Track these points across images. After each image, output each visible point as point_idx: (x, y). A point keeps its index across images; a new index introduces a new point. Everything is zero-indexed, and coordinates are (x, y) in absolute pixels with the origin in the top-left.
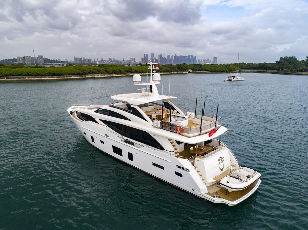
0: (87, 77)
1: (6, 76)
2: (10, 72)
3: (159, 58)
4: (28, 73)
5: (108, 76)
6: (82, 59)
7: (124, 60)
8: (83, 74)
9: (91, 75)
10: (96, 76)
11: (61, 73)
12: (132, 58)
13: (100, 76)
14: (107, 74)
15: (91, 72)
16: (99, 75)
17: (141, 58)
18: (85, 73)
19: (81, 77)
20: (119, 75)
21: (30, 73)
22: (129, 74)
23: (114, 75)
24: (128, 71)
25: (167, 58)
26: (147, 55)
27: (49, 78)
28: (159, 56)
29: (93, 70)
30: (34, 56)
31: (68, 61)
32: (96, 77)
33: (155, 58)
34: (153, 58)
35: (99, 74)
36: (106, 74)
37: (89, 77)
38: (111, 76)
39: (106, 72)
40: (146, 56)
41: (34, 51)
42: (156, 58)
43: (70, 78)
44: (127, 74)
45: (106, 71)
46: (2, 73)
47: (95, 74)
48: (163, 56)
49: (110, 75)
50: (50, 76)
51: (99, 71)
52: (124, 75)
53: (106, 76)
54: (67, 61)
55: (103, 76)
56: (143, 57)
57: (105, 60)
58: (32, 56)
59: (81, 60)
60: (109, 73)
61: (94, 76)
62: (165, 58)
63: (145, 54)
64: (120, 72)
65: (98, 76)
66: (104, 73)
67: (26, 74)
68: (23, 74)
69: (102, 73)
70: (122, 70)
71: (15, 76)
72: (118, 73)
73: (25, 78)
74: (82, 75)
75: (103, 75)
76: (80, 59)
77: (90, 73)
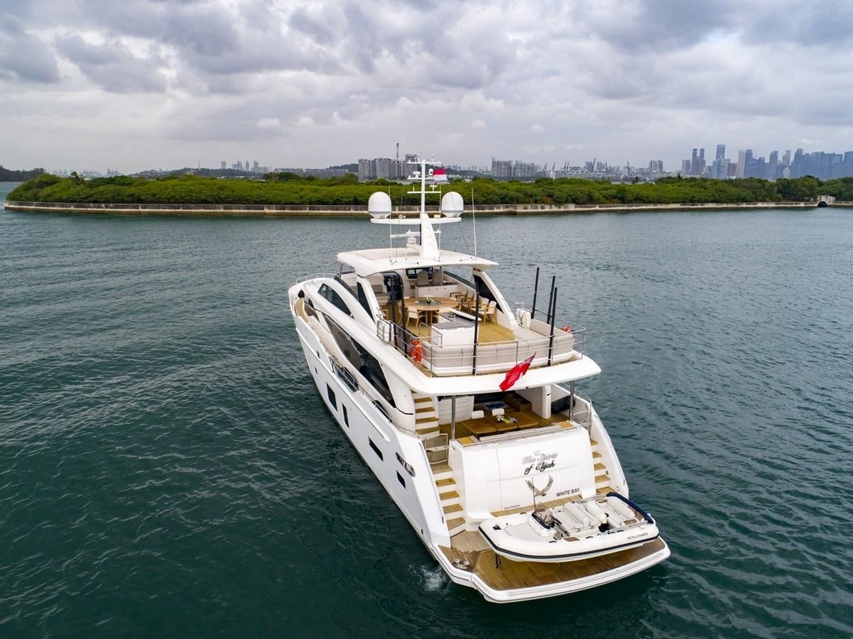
0: (495, 210)
1: (311, 203)
2: (318, 195)
3: (739, 160)
4: (355, 197)
5: (555, 209)
6: (513, 164)
7: (628, 168)
8: (485, 202)
9: (507, 207)
10: (520, 209)
11: (431, 199)
12: (655, 162)
13: (531, 208)
14: (551, 205)
15: (507, 199)
16: (529, 206)
17: (684, 161)
18: (491, 199)
19: (481, 211)
20: (587, 209)
21: (360, 199)
22: (614, 206)
23: (572, 207)
24: (615, 197)
25: (767, 160)
26: (702, 151)
27: (402, 210)
28: (741, 153)
29: (513, 192)
30: (398, 156)
31: (478, 170)
32: (518, 211)
33: (729, 160)
34: (721, 160)
35: (528, 203)
36: (547, 203)
37: (502, 210)
38: (562, 209)
39: (549, 199)
40: (698, 155)
41: (398, 144)
42: (732, 162)
44: (611, 207)
45: (550, 196)
46: (302, 198)
47: (518, 203)
48: (756, 156)
49: (560, 208)
50: (405, 207)
51: (531, 196)
52: (599, 207)
53: (547, 209)
54: (474, 170)
55: (540, 210)
56: (690, 158)
57: (576, 168)
58: (393, 158)
59: (510, 167)
60: (558, 202)
61: (515, 208)
62: (761, 160)
63: (695, 150)
64: (591, 200)
65: (525, 208)
66: (543, 202)
67: (351, 199)
68: (344, 200)
69: (536, 202)
70: (596, 194)
71: (327, 203)
72: (584, 203)
73: (349, 210)
74: (484, 206)
75: (539, 206)
76: (508, 165)
77: (505, 200)
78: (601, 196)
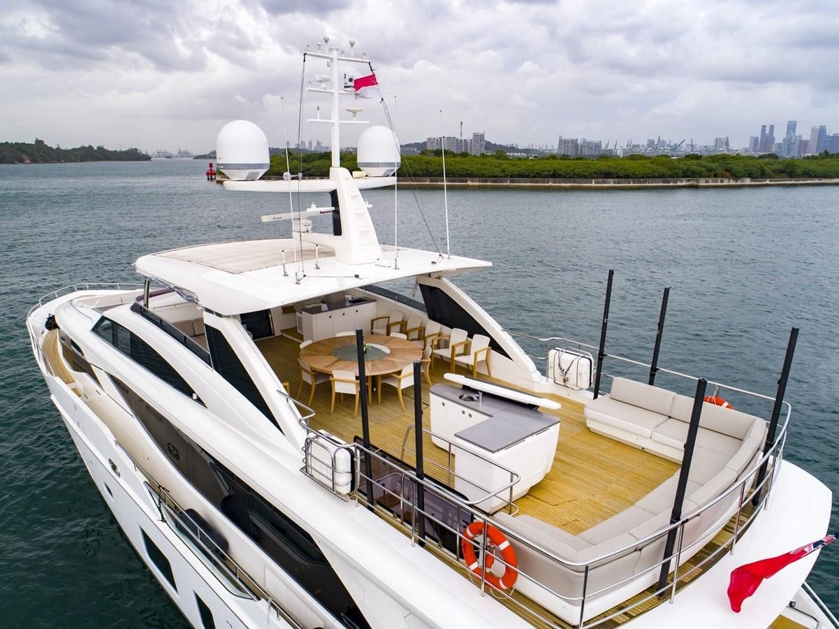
0: (679, 184)
1: (511, 176)
2: (519, 169)
4: (554, 171)
5: (732, 183)
8: (671, 176)
9: (689, 181)
10: (702, 183)
11: (625, 173)
13: (712, 182)
14: (729, 179)
15: (689, 173)
16: (710, 180)
18: (676, 174)
19: (666, 184)
20: (758, 183)
21: (559, 172)
22: (783, 181)
23: (748, 181)
24: (782, 172)
27: (598, 183)
29: (695, 167)
32: (701, 184)
35: (709, 177)
36: (726, 177)
37: (684, 183)
38: (739, 183)
39: (728, 173)
43: (641, 185)
44: (780, 181)
45: (727, 170)
46: (503, 171)
47: (701, 177)
49: (737, 182)
50: (600, 180)
51: (710, 170)
52: (770, 181)
53: (726, 183)
55: (719, 184)
60: (736, 176)
61: (698, 181)
64: (763, 175)
65: (707, 182)
66: (722, 177)
67: (551, 173)
68: (545, 173)
69: (716, 176)
70: (768, 169)
72: (757, 178)
73: (548, 183)
74: (669, 179)
75: (719, 180)
77: (687, 174)
78: (770, 172)
